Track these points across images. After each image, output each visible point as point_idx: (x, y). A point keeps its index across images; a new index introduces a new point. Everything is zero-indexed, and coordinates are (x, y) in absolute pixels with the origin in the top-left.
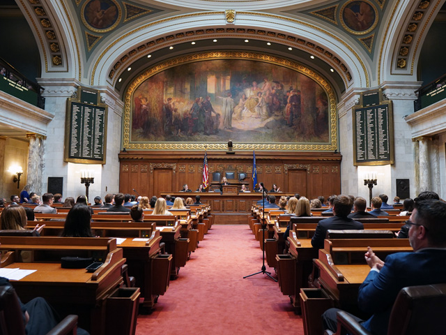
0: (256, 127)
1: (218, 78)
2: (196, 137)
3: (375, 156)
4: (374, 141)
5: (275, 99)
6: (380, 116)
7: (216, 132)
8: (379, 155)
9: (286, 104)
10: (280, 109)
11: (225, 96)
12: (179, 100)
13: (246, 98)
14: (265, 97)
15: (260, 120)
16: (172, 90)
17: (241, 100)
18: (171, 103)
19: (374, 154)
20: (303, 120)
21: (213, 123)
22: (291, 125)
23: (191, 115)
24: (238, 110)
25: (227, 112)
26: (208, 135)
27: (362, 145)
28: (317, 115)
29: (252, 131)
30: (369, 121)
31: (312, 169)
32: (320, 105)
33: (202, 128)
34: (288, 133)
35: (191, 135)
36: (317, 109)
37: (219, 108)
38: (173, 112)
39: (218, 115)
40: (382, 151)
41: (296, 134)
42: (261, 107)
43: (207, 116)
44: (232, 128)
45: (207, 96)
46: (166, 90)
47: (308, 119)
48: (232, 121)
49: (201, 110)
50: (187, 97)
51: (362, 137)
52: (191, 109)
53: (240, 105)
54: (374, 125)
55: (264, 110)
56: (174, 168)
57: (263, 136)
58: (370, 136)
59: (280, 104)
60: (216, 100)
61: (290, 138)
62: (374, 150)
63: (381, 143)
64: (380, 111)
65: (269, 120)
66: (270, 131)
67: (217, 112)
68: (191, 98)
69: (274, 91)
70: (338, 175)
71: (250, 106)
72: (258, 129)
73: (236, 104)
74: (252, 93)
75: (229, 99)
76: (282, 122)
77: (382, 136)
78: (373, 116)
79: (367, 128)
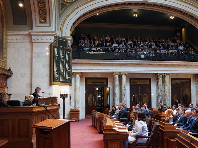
3: (64, 79)
4: (64, 70)
6: (67, 55)
8: (66, 79)
19: (63, 78)
27: (57, 71)
30: (62, 57)
40: (67, 77)
51: (57, 66)
54: (64, 60)
58: (62, 66)
62: (63, 75)
63: (67, 72)
64: (67, 52)
77: (67, 68)
78: (64, 54)
79: (60, 60)
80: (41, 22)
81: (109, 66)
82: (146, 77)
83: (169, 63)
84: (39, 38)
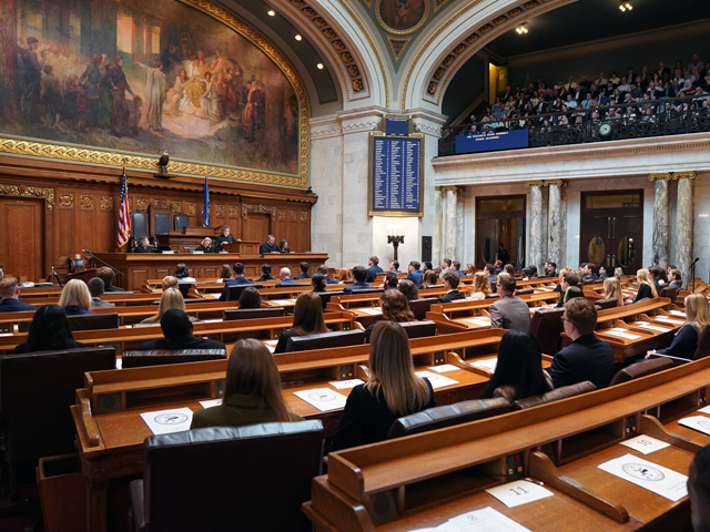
0: (202, 135)
1: (137, 24)
2: (95, 136)
3: (400, 204)
4: (400, 184)
5: (230, 91)
6: (410, 152)
7: (135, 132)
8: (405, 204)
9: (246, 102)
10: (238, 109)
11: (151, 66)
12: (55, 48)
13: (186, 78)
14: (216, 84)
15: (208, 122)
16: (36, 21)
17: (178, 79)
18: (38, 51)
19: (400, 201)
20: (268, 134)
21: (128, 113)
22: (251, 140)
23: (84, 87)
24: (172, 96)
25: (154, 98)
26: (120, 137)
27: (383, 188)
28: (285, 130)
29: (195, 140)
30: (394, 156)
31: (277, 215)
32: (288, 114)
33: (107, 120)
34: (247, 153)
35: (84, 131)
36: (286, 119)
37: (139, 85)
38: (44, 75)
39: (137, 99)
40: (410, 198)
41: (257, 155)
42: (210, 100)
43: (117, 97)
44: (163, 129)
45: (115, 54)
46: (24, 16)
47: (273, 135)
48: (163, 116)
49: (105, 83)
50: (75, 46)
51: (383, 177)
52: (84, 76)
53: (176, 87)
54: (401, 162)
55: (215, 107)
56: (50, 199)
57: (212, 152)
58: (394, 177)
59: (238, 100)
60: (135, 68)
61: (249, 161)
62: (399, 196)
63: (409, 188)
64: (410, 145)
65: (220, 126)
66: (222, 146)
67: (136, 93)
68: (82, 52)
69: (229, 76)
70: (308, 224)
71: (193, 95)
72: (203, 138)
73: (170, 85)
74: (197, 72)
75: (158, 72)
76: (240, 131)
77: (410, 179)
78: (400, 151)
79: (390, 165)
80: (355, 91)
81: (516, 164)
82: (629, 187)
83: (682, 139)
84: (351, 123)
